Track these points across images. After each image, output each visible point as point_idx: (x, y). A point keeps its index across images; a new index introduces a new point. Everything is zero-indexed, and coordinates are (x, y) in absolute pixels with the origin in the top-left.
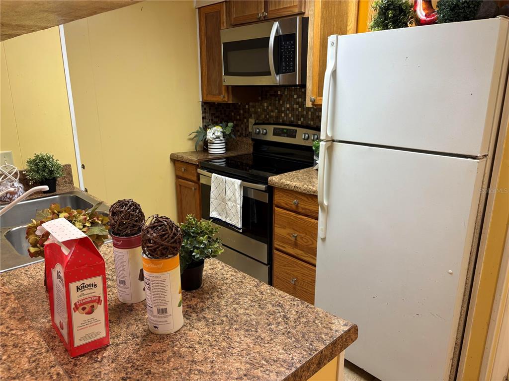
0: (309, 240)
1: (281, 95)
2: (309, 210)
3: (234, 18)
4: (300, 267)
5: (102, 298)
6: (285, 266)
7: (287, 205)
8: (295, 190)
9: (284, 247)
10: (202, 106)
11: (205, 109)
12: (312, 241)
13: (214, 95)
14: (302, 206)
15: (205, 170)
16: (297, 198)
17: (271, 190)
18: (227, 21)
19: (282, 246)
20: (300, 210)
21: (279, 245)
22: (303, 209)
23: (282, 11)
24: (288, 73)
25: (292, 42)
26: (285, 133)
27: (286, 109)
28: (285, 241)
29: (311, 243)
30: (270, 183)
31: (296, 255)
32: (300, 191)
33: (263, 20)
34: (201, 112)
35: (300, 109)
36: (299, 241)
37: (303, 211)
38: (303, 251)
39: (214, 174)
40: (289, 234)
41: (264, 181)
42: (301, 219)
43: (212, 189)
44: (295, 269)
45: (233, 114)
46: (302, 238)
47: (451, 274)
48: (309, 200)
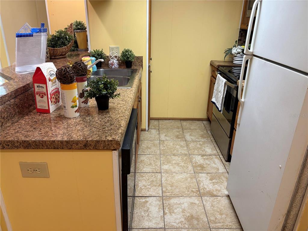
5: (46, 93)
10: (240, 32)
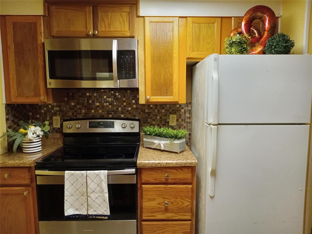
0: (179, 202)
1: (90, 96)
2: (179, 179)
3: (56, 31)
4: (171, 227)
6: (155, 231)
7: (155, 180)
8: (167, 166)
9: (155, 216)
10: (6, 108)
11: (8, 110)
12: (181, 202)
13: (27, 97)
14: (172, 177)
15: (47, 169)
16: (166, 172)
17: (139, 171)
18: (44, 33)
19: (152, 216)
20: (170, 181)
21: (148, 216)
22: (172, 179)
23: (114, 32)
24: (128, 79)
25: (131, 57)
26: (102, 125)
27: (96, 107)
28: (153, 211)
29: (181, 204)
30: (139, 166)
31: (166, 218)
32: (172, 166)
33: (92, 37)
34: (5, 114)
35: (110, 106)
36: (170, 206)
37: (173, 181)
38: (174, 212)
39: (66, 172)
40: (159, 204)
41: (133, 165)
42: (171, 188)
43: (66, 187)
44: (166, 230)
45: (31, 114)
46: (172, 203)
47: (301, 190)
48: (178, 171)
